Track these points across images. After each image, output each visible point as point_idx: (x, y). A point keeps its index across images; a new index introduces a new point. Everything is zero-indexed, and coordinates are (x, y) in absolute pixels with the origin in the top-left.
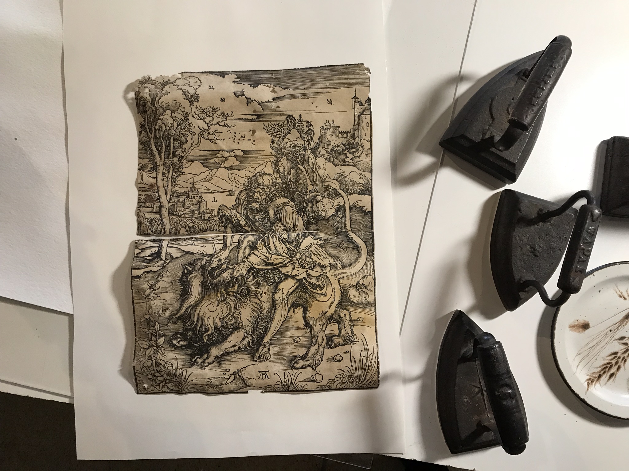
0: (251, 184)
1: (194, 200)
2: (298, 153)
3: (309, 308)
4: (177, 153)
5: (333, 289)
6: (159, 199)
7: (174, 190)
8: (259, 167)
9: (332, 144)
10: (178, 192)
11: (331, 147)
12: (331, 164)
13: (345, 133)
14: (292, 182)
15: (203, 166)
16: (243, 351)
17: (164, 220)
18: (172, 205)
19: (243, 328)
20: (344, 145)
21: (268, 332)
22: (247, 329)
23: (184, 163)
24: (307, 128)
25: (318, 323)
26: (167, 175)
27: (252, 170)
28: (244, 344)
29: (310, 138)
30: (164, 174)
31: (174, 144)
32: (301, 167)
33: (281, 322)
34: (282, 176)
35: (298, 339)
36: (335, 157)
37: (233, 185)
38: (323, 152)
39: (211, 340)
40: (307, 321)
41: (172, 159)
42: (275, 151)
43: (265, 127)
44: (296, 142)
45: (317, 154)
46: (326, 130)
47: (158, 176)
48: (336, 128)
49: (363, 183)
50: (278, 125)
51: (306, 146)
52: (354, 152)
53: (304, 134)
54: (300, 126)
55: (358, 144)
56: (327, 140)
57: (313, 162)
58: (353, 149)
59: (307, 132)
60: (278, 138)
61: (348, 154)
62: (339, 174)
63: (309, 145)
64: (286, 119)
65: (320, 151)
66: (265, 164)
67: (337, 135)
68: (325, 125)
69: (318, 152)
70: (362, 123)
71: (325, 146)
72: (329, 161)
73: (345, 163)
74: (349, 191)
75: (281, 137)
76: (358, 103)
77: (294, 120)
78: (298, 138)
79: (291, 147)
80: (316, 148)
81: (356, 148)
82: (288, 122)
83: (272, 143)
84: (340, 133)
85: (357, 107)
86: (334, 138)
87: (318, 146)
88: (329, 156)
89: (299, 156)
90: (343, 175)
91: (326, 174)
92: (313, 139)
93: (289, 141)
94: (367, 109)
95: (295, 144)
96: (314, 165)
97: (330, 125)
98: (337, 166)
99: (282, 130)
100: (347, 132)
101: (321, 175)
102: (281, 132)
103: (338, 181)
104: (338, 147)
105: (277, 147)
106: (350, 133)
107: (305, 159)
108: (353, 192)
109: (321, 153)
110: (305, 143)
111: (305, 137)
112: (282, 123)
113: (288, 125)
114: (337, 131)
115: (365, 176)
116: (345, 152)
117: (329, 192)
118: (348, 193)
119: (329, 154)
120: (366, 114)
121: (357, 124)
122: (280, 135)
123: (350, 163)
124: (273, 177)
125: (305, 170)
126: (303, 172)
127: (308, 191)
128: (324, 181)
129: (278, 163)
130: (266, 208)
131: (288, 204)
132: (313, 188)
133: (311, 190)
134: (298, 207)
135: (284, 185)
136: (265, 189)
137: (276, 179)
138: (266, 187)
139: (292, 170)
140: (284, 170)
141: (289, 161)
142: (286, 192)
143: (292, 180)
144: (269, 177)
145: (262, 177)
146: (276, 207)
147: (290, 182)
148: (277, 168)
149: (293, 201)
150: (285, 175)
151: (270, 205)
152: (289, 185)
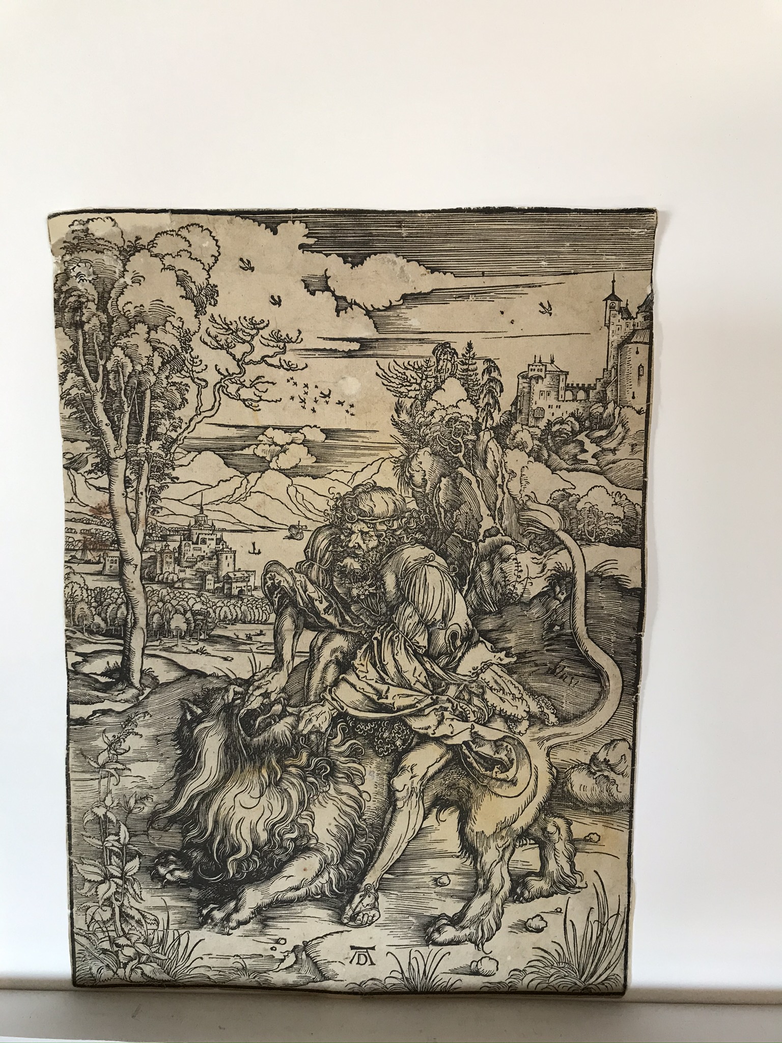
0: (342, 512)
1: (204, 547)
2: (459, 439)
3: (473, 810)
4: (159, 430)
5: (533, 770)
6: (117, 541)
7: (154, 522)
8: (362, 471)
9: (548, 416)
10: (163, 525)
11: (542, 424)
12: (542, 466)
13: (580, 389)
14: (441, 509)
15: (225, 463)
16: (318, 900)
17: (133, 594)
18: (149, 558)
19: (318, 850)
20: (577, 419)
21: (376, 862)
22: (329, 854)
23: (177, 456)
24: (486, 377)
25: (493, 845)
26: (135, 484)
27: (346, 478)
28: (320, 885)
29: (491, 401)
30: (127, 482)
31: (153, 408)
32: (466, 473)
33: (406, 840)
34: (418, 495)
35: (445, 880)
36: (554, 448)
37: (300, 513)
38: (524, 436)
39: (245, 871)
40: (467, 839)
41: (148, 444)
42: (404, 433)
43: (380, 372)
44: (455, 410)
45: (508, 441)
46: (533, 382)
47: (113, 487)
48: (559, 376)
49: (622, 518)
50: (414, 368)
51: (480, 420)
52: (601, 438)
53: (477, 390)
54: (467, 370)
55: (614, 418)
56: (534, 407)
57: (497, 462)
58: (600, 429)
59: (484, 385)
60: (413, 400)
61: (587, 441)
62: (560, 493)
63: (489, 419)
64: (433, 353)
65: (515, 434)
66: (377, 464)
67: (562, 393)
68: (531, 367)
69: (511, 436)
70: (626, 366)
71: (528, 421)
72: (538, 459)
73: (577, 466)
74: (585, 535)
75: (420, 398)
76: (620, 311)
77: (453, 356)
78: (460, 400)
79: (444, 422)
80: (507, 426)
81: (608, 428)
82: (438, 361)
83: (397, 411)
84: (567, 388)
85: (617, 323)
86: (552, 400)
87: (512, 420)
88: (538, 446)
89: (463, 446)
90: (571, 495)
91: (528, 491)
92: (498, 403)
93: (439, 407)
94: (643, 329)
95: (455, 415)
96: (499, 470)
97: (543, 368)
98: (558, 472)
99: (421, 378)
100: (586, 386)
101: (515, 492)
102: (419, 384)
103: (558, 510)
104: (561, 424)
105: (408, 421)
106: (596, 389)
107: (476, 453)
108: (595, 539)
109: (518, 439)
110: (477, 413)
111: (479, 399)
112: (423, 363)
113: (437, 367)
114: (562, 385)
115: (626, 499)
116: (579, 437)
117: (533, 536)
118: (582, 539)
119: (537, 442)
120: (636, 342)
121: (613, 367)
122: (418, 393)
123: (592, 467)
124: (398, 497)
125: (477, 481)
126: (471, 484)
127: (482, 531)
128: (523, 508)
129: (410, 462)
130: (377, 570)
131: (430, 563)
132: (494, 525)
133: (488, 530)
134: (454, 570)
135: (423, 516)
136: (375, 523)
137: (404, 500)
138: (379, 520)
139: (442, 479)
140: (424, 480)
141: (437, 458)
142: (428, 532)
143: (443, 505)
144: (387, 496)
145: (369, 495)
146: (402, 568)
147: (439, 509)
148: (408, 474)
149: (445, 556)
150: (427, 492)
151: (387, 563)
152: (435, 515)
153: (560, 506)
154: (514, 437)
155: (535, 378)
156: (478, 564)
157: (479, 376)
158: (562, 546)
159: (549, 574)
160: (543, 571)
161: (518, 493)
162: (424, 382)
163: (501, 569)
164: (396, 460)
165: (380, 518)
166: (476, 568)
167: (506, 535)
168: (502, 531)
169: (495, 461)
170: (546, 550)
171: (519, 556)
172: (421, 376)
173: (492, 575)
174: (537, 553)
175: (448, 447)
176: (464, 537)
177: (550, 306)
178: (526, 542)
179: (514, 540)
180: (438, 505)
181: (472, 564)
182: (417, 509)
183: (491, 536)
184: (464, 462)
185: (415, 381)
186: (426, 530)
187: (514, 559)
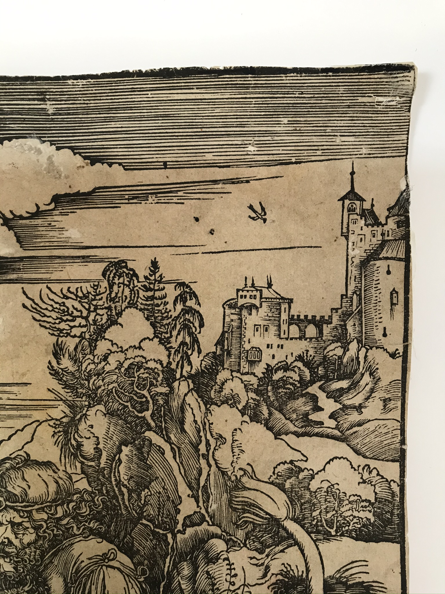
2: (145, 392)
8: (10, 438)
9: (266, 358)
11: (259, 370)
12: (261, 427)
13: (310, 322)
14: (124, 490)
20: (307, 364)
24: (179, 307)
29: (188, 340)
32: (157, 439)
34: (90, 470)
36: (276, 404)
38: (234, 387)
42: (66, 386)
43: (28, 303)
44: (138, 352)
45: (212, 394)
46: (245, 312)
48: (279, 304)
49: (373, 501)
50: (77, 296)
51: (173, 366)
52: (342, 391)
53: (168, 324)
54: (153, 298)
55: (359, 363)
56: (247, 346)
57: (199, 422)
58: (339, 379)
59: (177, 317)
60: (77, 340)
61: (322, 396)
62: (287, 466)
63: (186, 364)
64: (104, 274)
65: (223, 384)
66: (29, 430)
67: (284, 327)
68: (240, 293)
69: (217, 387)
70: (373, 291)
71: (239, 365)
72: (255, 418)
73: (309, 429)
74: (322, 526)
75: (87, 336)
76: (363, 214)
77: (131, 279)
78: (145, 339)
79: (123, 370)
80: (210, 374)
81: (350, 378)
82: (111, 286)
83: (56, 355)
84: (292, 320)
85: (358, 231)
86: (271, 337)
87: (217, 365)
88: (254, 400)
89: (151, 402)
90: (301, 470)
91: (242, 463)
92: (198, 342)
93: (115, 348)
94: (395, 240)
95: (137, 359)
96: (202, 434)
97: (258, 294)
98: (283, 437)
99: (89, 310)
100: (318, 318)
101: (225, 464)
102: (86, 318)
103: (284, 490)
104: (285, 371)
105: (72, 369)
106: (331, 323)
107: (170, 411)
108: (336, 531)
109: (226, 391)
110: (169, 357)
111: (171, 336)
112: (90, 290)
113: (110, 293)
114: (284, 316)
115: (378, 474)
116: (310, 390)
117: (250, 527)
118: (318, 532)
119: (254, 396)
120: (387, 258)
121: (355, 292)
122: (84, 329)
123: (329, 430)
124: (61, 474)
125: (172, 449)
126: (163, 454)
127: (180, 518)
128: (236, 486)
129: (76, 426)
130: (38, 572)
131: (111, 563)
132: (198, 510)
133: (189, 516)
134: (143, 572)
135: (98, 499)
136: (31, 511)
137: (70, 478)
138: (36, 507)
139: (123, 447)
140: (98, 451)
141: (114, 420)
142: (106, 520)
143: (126, 483)
144: (46, 474)
145: (20, 473)
146: (71, 570)
147: (120, 490)
148: (74, 442)
149: (130, 552)
150: (102, 466)
151: (51, 562)
152: (115, 497)
153: (288, 485)
154: (221, 388)
155: (246, 308)
156: (175, 565)
157: (170, 306)
158: (292, 541)
159: (274, 580)
160: (265, 575)
161: (229, 466)
162: (92, 316)
163: (208, 572)
164: (57, 423)
165: (36, 503)
166: (173, 570)
167: (213, 525)
168: (208, 519)
169: (195, 422)
170: (269, 547)
171: (232, 556)
172: (87, 306)
173: (195, 582)
174: (256, 550)
175: (129, 404)
176: (155, 527)
177: (263, 209)
178: (240, 534)
179: (225, 531)
180: (119, 483)
181: (167, 565)
182: (90, 489)
183: (193, 525)
184: (153, 424)
185: (79, 314)
186: (104, 516)
187: (224, 559)
